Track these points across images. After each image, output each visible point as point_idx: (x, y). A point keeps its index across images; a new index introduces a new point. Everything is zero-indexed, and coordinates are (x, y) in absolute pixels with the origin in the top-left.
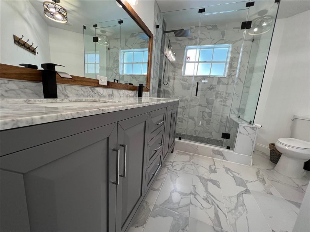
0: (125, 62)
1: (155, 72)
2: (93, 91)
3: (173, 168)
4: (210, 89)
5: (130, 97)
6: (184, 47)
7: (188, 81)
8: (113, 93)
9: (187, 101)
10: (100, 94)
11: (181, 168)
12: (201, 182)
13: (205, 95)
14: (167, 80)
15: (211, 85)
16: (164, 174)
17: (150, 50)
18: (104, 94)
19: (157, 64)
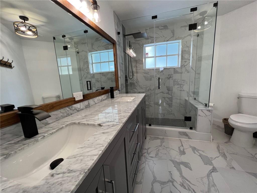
0: (93, 62)
1: (121, 71)
2: (71, 109)
3: (149, 155)
4: (169, 78)
5: (104, 100)
6: (142, 46)
7: (149, 73)
8: (89, 104)
9: (151, 90)
10: (78, 109)
11: (156, 154)
12: (175, 166)
13: (165, 83)
14: (131, 74)
15: (169, 75)
16: (143, 164)
17: (115, 55)
18: (82, 108)
19: (122, 64)
